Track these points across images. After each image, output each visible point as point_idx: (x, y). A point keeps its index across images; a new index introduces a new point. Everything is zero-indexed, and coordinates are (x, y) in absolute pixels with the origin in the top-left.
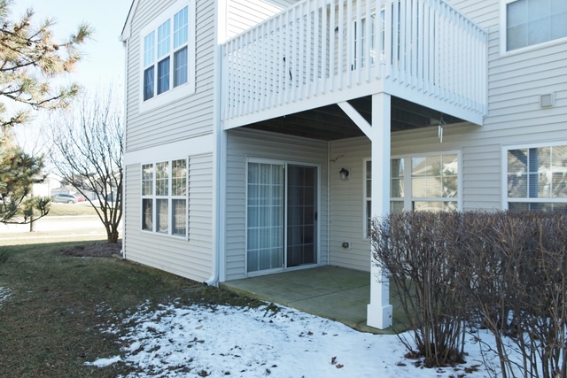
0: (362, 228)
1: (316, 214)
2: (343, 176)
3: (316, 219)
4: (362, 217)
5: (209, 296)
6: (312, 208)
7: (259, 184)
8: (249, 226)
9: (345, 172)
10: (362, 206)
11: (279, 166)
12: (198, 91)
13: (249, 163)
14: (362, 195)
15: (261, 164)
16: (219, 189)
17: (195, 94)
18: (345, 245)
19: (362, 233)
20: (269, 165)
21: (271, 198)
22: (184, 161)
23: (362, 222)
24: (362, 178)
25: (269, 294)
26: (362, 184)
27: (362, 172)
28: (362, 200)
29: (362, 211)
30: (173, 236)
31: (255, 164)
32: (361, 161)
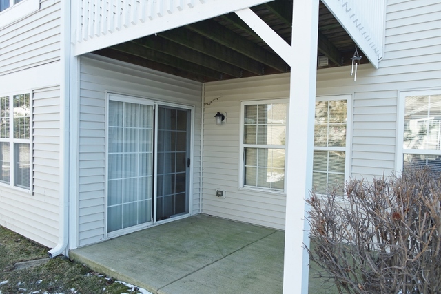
0: (238, 176)
1: (189, 160)
2: (219, 120)
3: (189, 166)
4: (238, 164)
5: (50, 276)
6: (185, 154)
7: (124, 127)
8: (110, 177)
9: (220, 116)
10: (238, 152)
11: (148, 106)
12: (43, 6)
13: (111, 101)
14: (239, 141)
15: (127, 104)
16: (68, 133)
17: (40, 10)
18: (219, 194)
19: (238, 182)
20: (136, 105)
21: (139, 142)
22: (27, 96)
23: (238, 170)
24: (239, 123)
25: (133, 270)
26: (239, 129)
27: (239, 117)
28: (238, 147)
29: (238, 158)
30: (16, 188)
31: (118, 102)
32: (239, 105)
